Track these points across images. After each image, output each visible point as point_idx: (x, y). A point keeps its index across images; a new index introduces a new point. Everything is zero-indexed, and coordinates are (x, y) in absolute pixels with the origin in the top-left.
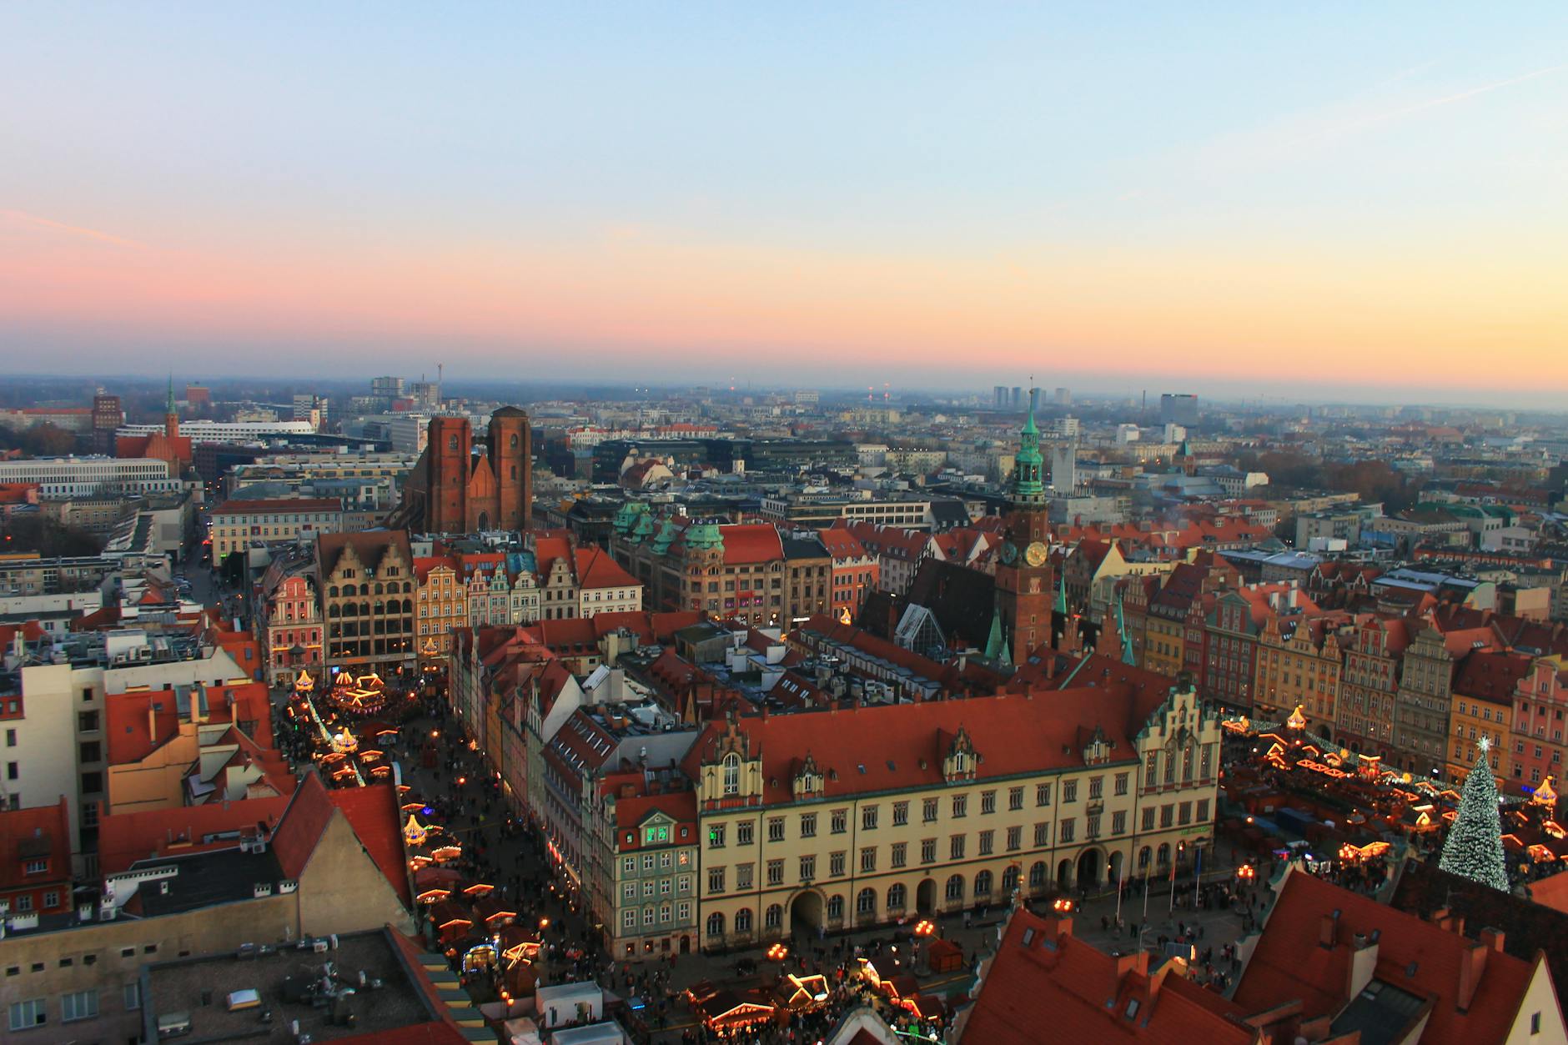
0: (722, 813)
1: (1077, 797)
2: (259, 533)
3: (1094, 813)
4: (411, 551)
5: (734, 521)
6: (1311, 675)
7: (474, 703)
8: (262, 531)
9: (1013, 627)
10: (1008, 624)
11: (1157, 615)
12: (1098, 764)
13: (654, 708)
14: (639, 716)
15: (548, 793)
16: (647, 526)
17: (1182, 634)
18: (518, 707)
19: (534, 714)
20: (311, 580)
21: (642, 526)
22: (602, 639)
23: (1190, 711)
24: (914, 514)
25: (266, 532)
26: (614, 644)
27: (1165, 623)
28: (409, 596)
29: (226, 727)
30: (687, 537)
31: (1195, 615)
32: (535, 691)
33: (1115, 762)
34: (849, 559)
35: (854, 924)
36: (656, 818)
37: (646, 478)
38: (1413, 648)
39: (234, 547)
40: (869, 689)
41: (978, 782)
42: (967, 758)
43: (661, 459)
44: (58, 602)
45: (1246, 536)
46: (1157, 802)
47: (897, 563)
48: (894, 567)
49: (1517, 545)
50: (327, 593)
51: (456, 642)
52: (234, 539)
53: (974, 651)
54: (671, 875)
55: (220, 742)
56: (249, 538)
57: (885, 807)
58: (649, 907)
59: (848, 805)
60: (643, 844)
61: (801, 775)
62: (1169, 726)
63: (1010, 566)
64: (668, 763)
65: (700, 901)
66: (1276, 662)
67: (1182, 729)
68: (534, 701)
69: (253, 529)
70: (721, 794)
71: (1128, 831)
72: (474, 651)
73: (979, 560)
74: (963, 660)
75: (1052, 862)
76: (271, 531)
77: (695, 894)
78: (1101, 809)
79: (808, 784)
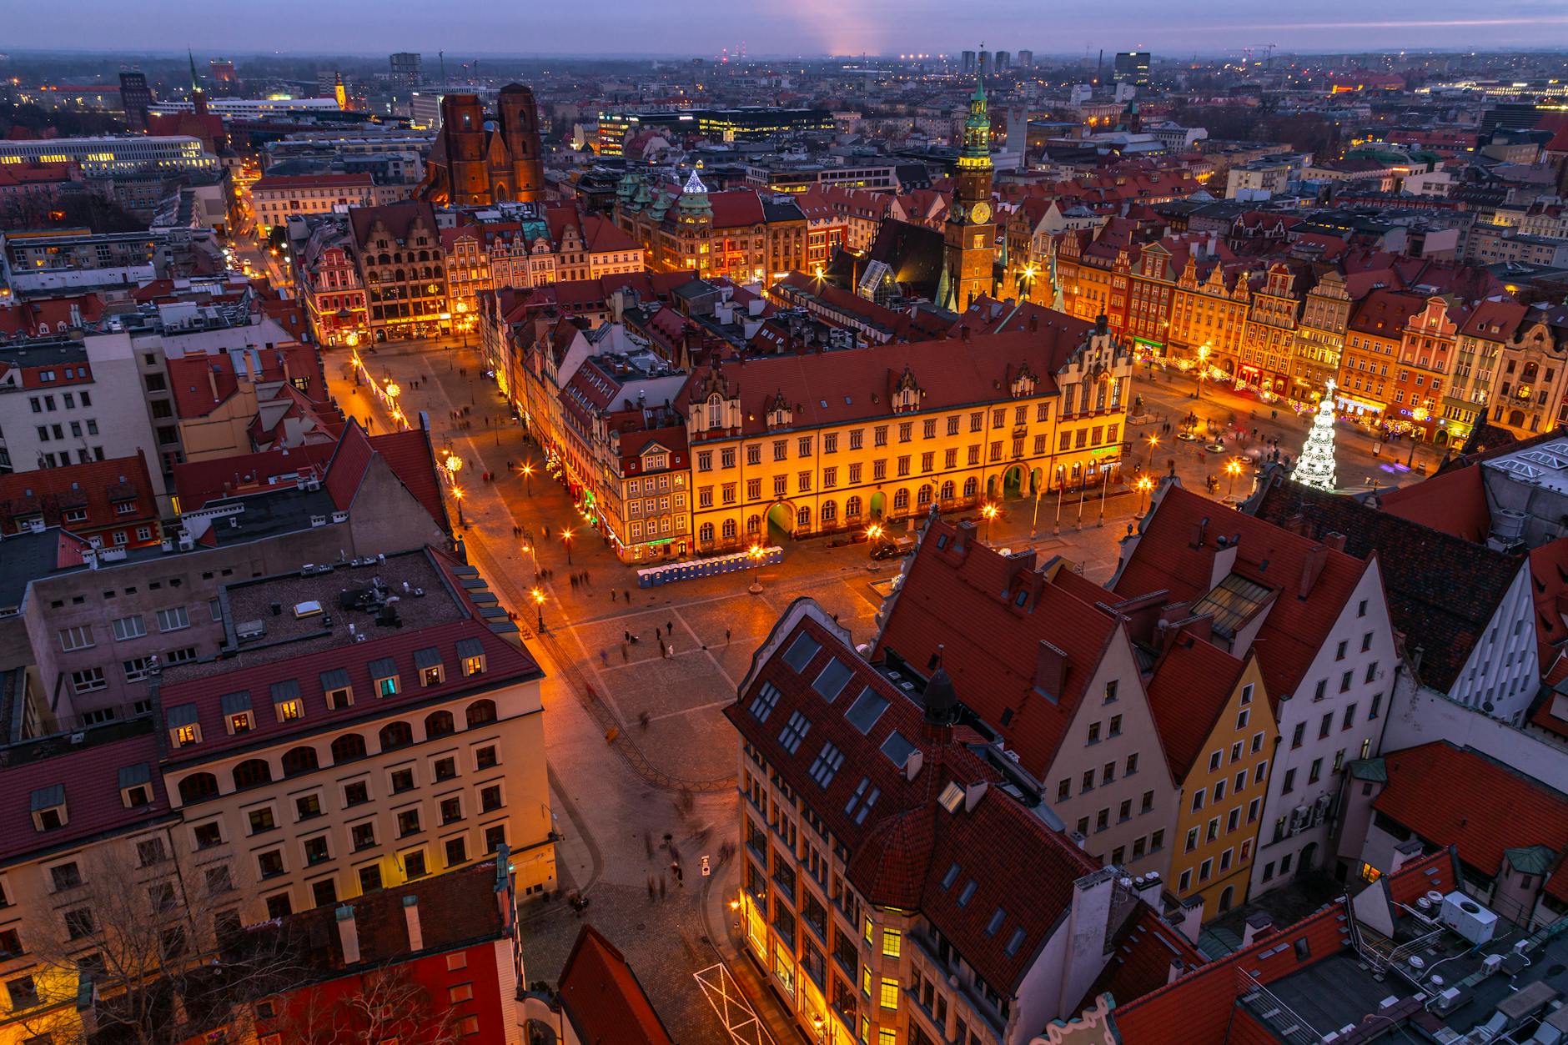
0: (707, 442)
1: (1005, 424)
2: (298, 207)
3: (1019, 436)
4: (437, 222)
5: (722, 188)
6: (1221, 315)
7: (502, 356)
8: (301, 206)
9: (958, 279)
10: (955, 276)
11: (1089, 265)
12: (1023, 396)
13: (651, 357)
14: (638, 364)
15: (567, 430)
16: (646, 194)
17: (1109, 282)
18: (537, 358)
19: (550, 365)
20: (348, 250)
21: (642, 195)
22: (610, 297)
23: (1106, 349)
24: (881, 178)
25: (305, 207)
26: (618, 301)
27: (1094, 272)
28: (440, 263)
29: (280, 384)
30: (681, 204)
31: (1122, 265)
32: (550, 345)
33: (1037, 394)
34: (822, 221)
35: (820, 528)
36: (655, 447)
37: (646, 150)
38: (1316, 290)
39: (277, 221)
40: (833, 335)
41: (921, 413)
42: (912, 393)
43: (658, 131)
44: (113, 275)
45: (1179, 190)
46: (1073, 427)
47: (865, 223)
48: (863, 227)
49: (1437, 189)
50: (364, 263)
51: (483, 302)
52: (276, 213)
53: (926, 300)
54: (668, 494)
55: (277, 397)
56: (289, 212)
57: (844, 435)
58: (652, 520)
59: (814, 434)
60: (644, 470)
61: (773, 410)
62: (1086, 363)
63: (957, 224)
64: (663, 403)
65: (693, 514)
66: (1191, 304)
67: (1098, 366)
68: (550, 354)
69: (292, 203)
70: (706, 428)
71: (1048, 452)
72: (498, 311)
73: (934, 218)
74: (915, 309)
75: (983, 477)
76: (310, 205)
77: (689, 508)
78: (1025, 434)
79: (779, 417)
